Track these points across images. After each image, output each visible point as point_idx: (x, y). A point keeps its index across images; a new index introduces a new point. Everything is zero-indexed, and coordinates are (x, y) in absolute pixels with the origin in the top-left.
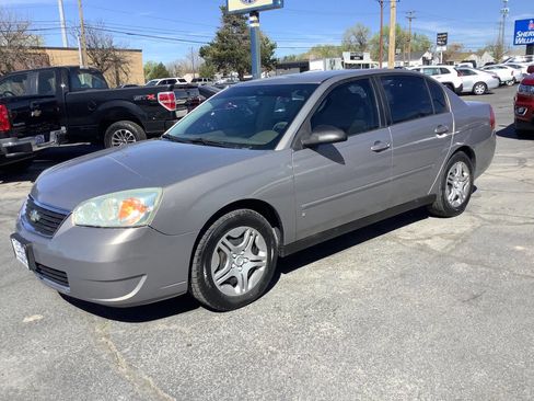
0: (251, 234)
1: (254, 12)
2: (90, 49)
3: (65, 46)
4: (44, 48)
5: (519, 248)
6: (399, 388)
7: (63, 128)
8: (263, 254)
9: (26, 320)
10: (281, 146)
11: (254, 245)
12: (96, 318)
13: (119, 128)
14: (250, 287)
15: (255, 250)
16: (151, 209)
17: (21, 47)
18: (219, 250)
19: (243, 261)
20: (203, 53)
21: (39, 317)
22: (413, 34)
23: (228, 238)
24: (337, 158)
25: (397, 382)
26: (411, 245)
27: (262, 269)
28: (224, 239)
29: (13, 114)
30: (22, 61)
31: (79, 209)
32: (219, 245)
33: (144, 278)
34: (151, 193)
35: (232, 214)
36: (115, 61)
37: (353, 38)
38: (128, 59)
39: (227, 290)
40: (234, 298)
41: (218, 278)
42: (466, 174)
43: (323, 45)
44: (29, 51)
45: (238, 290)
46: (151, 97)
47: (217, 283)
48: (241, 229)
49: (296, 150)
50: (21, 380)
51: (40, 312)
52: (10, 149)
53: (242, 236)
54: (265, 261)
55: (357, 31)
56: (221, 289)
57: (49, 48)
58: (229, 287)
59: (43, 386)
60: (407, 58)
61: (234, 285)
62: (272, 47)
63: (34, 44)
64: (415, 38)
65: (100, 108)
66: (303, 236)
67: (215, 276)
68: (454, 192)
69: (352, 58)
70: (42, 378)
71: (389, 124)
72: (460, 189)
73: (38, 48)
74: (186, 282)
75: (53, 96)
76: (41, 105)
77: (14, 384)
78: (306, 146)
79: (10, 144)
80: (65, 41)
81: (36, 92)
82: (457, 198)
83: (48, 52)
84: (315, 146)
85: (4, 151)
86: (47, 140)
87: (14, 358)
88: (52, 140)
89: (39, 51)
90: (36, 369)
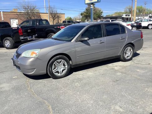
0: (63, 62)
1: (92, 4)
2: (51, 13)
3: (45, 12)
4: (39, 13)
5: (138, 70)
6: (85, 97)
7: (36, 35)
8: (66, 66)
9: (14, 77)
10: (72, 41)
11: (64, 64)
12: (28, 78)
13: (51, 35)
14: (63, 74)
15: (64, 65)
16: (38, 54)
17: (33, 13)
18: (54, 65)
19: (61, 68)
20: (82, 14)
21: (16, 77)
22: (146, 9)
23: (57, 62)
24: (88, 44)
25: (85, 96)
26: (110, 68)
27: (66, 70)
28: (56, 62)
29: (25, 31)
30: (34, 16)
31: (24, 53)
32: (54, 63)
33: (36, 69)
34: (38, 50)
35: (58, 56)
36: (57, 17)
37: (128, 10)
38: (61, 16)
39: (56, 74)
40: (58, 76)
41: (54, 71)
42: (131, 50)
43: (118, 12)
44: (36, 14)
45: (59, 75)
46: (59, 27)
47: (54, 72)
48: (60, 60)
49: (76, 42)
50: (8, 88)
51: (17, 76)
52: (22, 39)
53: (61, 62)
54: (67, 68)
55: (129, 7)
56: (55, 74)
57: (41, 13)
58: (57, 73)
59: (12, 90)
60: (144, 16)
61: (59, 73)
62: (102, 13)
63: (37, 12)
64: (147, 10)
65: (46, 30)
66: (78, 63)
67: (53, 71)
68: (127, 55)
69: (126, 16)
70: (12, 89)
71: (105, 36)
72: (129, 54)
73: (38, 13)
74: (46, 71)
75: (34, 27)
76: (31, 29)
77: (6, 89)
78: (79, 41)
79: (23, 38)
80: (45, 11)
81: (31, 25)
82: (128, 57)
83: (40, 14)
84: (82, 41)
85: (21, 40)
86: (32, 37)
87: (8, 84)
88: (33, 38)
89: (38, 14)
90: (12, 87)
